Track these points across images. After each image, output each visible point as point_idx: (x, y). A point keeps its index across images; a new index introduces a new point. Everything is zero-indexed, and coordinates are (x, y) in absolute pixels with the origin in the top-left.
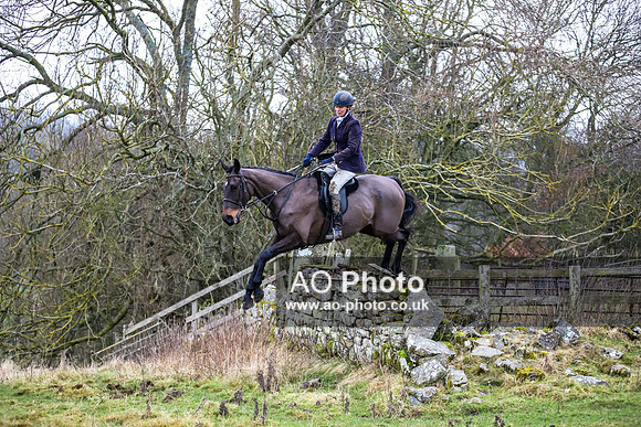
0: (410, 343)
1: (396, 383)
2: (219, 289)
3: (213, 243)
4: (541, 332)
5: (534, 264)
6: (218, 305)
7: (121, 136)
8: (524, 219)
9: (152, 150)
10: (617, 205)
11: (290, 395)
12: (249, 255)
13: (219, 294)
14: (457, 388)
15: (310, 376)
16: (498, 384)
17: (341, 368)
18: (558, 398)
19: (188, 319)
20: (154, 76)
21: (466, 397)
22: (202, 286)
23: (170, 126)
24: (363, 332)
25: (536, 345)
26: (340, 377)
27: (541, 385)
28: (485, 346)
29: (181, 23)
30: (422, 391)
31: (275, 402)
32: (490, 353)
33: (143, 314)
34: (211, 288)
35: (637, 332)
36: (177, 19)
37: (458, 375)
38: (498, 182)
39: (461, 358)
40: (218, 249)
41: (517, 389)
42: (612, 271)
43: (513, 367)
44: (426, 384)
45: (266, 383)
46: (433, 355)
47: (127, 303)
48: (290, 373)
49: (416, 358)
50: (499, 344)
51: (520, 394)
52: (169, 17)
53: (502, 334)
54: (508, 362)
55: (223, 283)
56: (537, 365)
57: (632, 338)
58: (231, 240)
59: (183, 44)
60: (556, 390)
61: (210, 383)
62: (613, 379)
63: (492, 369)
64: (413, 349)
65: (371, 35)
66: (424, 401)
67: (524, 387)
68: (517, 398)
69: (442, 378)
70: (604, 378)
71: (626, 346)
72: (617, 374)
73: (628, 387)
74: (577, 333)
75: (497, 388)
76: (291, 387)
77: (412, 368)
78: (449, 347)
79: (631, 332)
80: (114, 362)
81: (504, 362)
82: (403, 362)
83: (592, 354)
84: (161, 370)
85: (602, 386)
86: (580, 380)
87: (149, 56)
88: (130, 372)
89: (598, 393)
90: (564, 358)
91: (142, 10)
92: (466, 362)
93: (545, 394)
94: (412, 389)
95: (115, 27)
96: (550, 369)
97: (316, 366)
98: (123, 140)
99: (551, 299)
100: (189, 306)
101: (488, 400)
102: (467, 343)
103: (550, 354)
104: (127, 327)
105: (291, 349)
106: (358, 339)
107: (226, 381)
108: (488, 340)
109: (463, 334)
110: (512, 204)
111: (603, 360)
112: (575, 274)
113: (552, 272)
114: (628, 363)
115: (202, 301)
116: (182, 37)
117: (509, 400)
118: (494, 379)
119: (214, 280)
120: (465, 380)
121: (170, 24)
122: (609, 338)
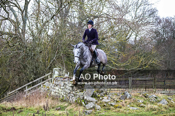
0: (85, 98)
1: (81, 109)
2: (33, 83)
3: (32, 70)
4: (121, 95)
5: (119, 77)
6: (33, 87)
7: (7, 41)
8: (117, 64)
9: (15, 45)
10: (142, 61)
11: (52, 112)
12: (42, 73)
13: (33, 84)
14: (98, 110)
15: (58, 107)
16: (109, 109)
17: (66, 104)
18: (125, 113)
19: (25, 91)
20: (16, 24)
21: (100, 113)
22: (29, 82)
23: (20, 38)
24: (72, 95)
25: (120, 99)
26: (66, 107)
27: (121, 109)
28: (105, 99)
29: (24, 10)
30: (88, 111)
31: (48, 114)
32: (107, 101)
33: (13, 89)
34: (31, 82)
35: (147, 95)
36: (23, 9)
37: (98, 107)
38: (110, 54)
39: (99, 102)
40: (33, 72)
41: (114, 111)
42: (140, 79)
43: (113, 105)
44: (90, 109)
45: (46, 108)
46: (91, 101)
47: (8, 86)
48: (52, 106)
49: (87, 102)
50: (110, 98)
51: (115, 112)
52: (20, 8)
53: (110, 96)
54: (112, 103)
55: (34, 81)
56: (120, 104)
57: (146, 97)
58: (36, 69)
59: (24, 16)
60: (125, 111)
61: (31, 108)
62: (141, 108)
63: (107, 105)
64: (86, 100)
65: (76, 14)
66: (89, 114)
67: (116, 110)
68: (114, 113)
69: (94, 107)
70: (138, 108)
71: (144, 99)
72: (142, 107)
73: (145, 110)
74: (131, 96)
75: (109, 110)
76: (53, 110)
77: (86, 105)
78: (96, 99)
79: (146, 95)
80: (4, 102)
81: (111, 103)
82: (83, 103)
83: (135, 101)
84: (17, 105)
85: (137, 110)
86: (131, 108)
87: (15, 19)
88: (9, 105)
89: (136, 112)
90: (127, 102)
91: (13, 6)
92: (100, 103)
93: (122, 112)
94: (86, 110)
95: (6, 11)
96: (123, 105)
97: (59, 104)
98: (7, 42)
99: (124, 86)
100: (25, 87)
101: (107, 114)
102: (101, 98)
103: (123, 101)
104: (8, 93)
105: (53, 99)
106: (71, 97)
107: (35, 108)
108: (106, 97)
109: (99, 96)
110: (114, 61)
111: (138, 103)
112: (130, 79)
113: (124, 79)
114: (145, 104)
115: (29, 86)
116: (24, 14)
117: (112, 114)
118: (108, 108)
119: (32, 80)
120: (100, 108)
121: (21, 10)
122: (139, 97)
